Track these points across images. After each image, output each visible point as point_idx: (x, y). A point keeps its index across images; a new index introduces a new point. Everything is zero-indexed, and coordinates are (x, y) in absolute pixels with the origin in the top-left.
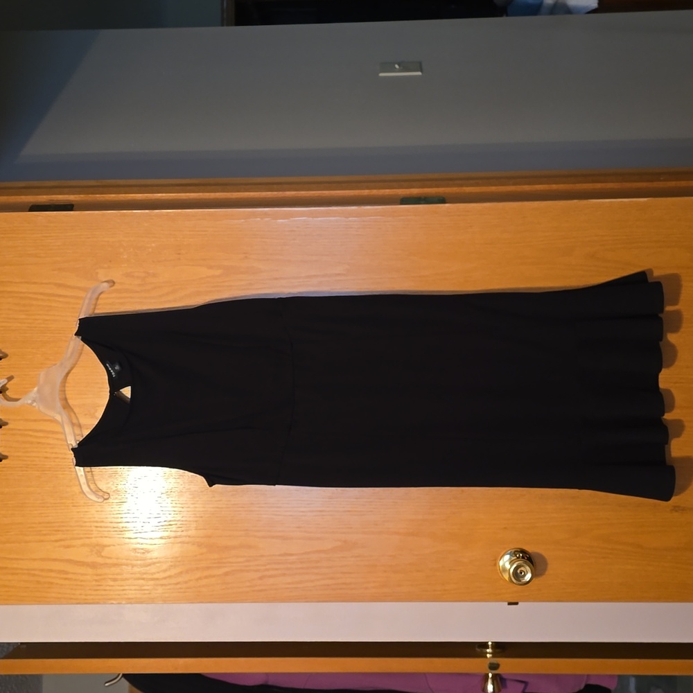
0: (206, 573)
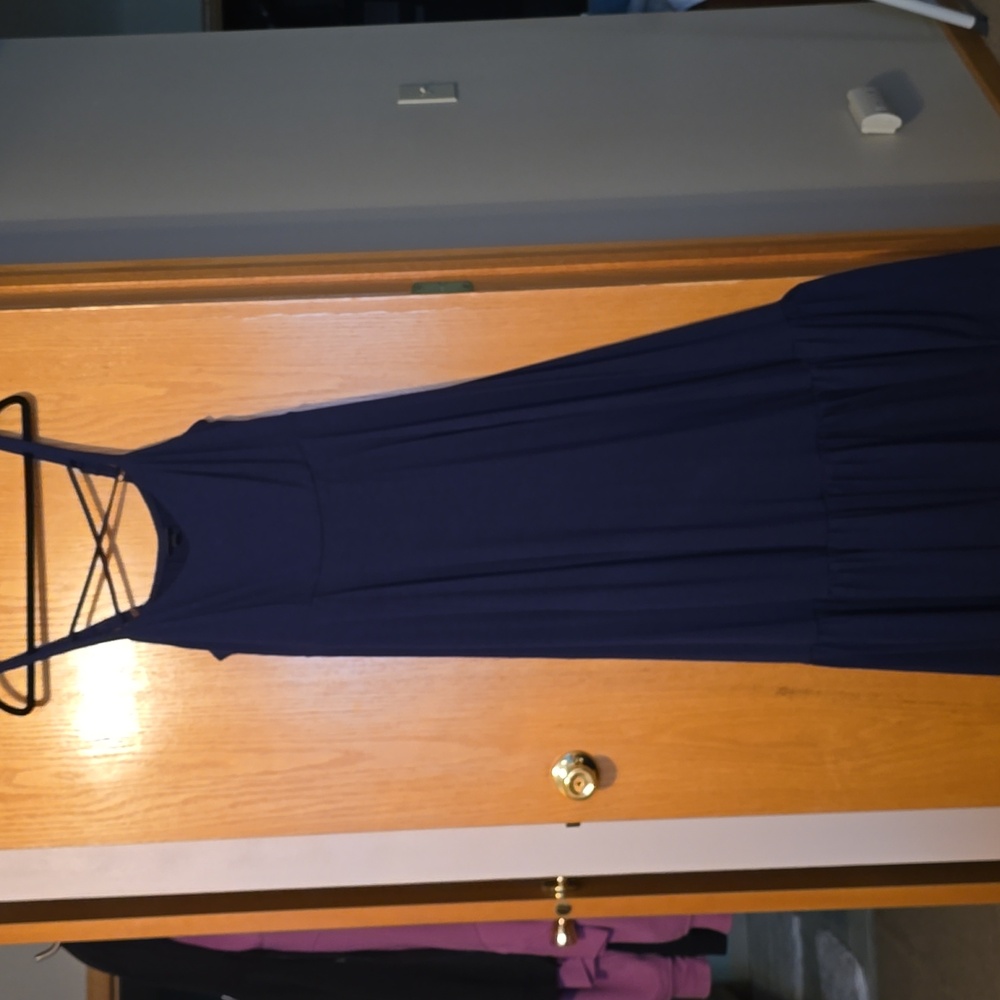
0: (160, 801)
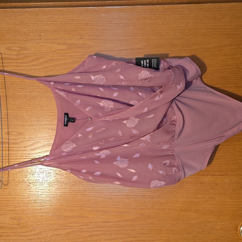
0: (56, 232)
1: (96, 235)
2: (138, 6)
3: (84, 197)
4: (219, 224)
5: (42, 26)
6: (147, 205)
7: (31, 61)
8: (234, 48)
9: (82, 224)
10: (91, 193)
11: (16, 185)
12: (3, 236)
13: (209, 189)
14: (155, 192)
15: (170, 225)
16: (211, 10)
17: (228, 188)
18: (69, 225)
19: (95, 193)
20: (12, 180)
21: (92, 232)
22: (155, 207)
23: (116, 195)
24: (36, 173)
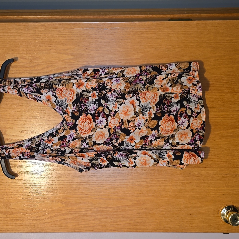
0: (65, 217)
1: (99, 219)
2: (136, 22)
3: (89, 186)
4: (203, 208)
5: (52, 38)
6: (142, 193)
7: (42, 69)
8: (218, 59)
9: (87, 209)
10: (95, 183)
11: (30, 176)
12: (18, 221)
13: (195, 179)
14: (149, 182)
15: (163, 210)
16: (199, 26)
17: (212, 178)
18: (76, 210)
19: (99, 183)
20: (26, 172)
21: (96, 216)
22: (150, 195)
23: (117, 185)
24: (47, 166)
